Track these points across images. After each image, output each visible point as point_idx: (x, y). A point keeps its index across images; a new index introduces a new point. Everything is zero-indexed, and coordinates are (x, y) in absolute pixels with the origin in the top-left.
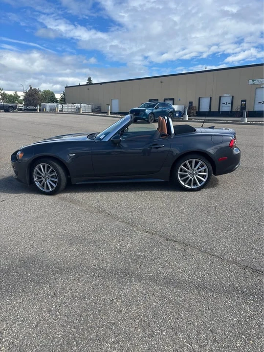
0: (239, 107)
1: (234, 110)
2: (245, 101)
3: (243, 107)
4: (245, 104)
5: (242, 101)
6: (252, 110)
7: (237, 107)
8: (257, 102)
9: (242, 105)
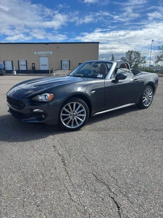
0: (31, 68)
1: (28, 69)
2: (34, 64)
3: (34, 68)
4: (34, 66)
5: (32, 64)
6: (39, 69)
7: (30, 68)
8: (41, 65)
9: (32, 66)
